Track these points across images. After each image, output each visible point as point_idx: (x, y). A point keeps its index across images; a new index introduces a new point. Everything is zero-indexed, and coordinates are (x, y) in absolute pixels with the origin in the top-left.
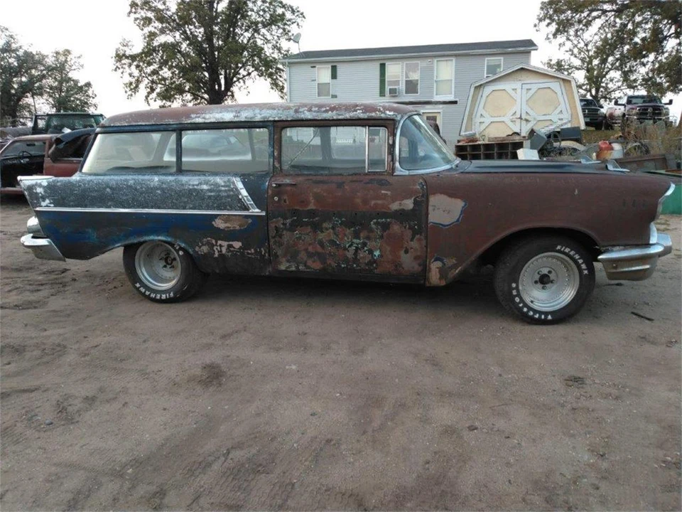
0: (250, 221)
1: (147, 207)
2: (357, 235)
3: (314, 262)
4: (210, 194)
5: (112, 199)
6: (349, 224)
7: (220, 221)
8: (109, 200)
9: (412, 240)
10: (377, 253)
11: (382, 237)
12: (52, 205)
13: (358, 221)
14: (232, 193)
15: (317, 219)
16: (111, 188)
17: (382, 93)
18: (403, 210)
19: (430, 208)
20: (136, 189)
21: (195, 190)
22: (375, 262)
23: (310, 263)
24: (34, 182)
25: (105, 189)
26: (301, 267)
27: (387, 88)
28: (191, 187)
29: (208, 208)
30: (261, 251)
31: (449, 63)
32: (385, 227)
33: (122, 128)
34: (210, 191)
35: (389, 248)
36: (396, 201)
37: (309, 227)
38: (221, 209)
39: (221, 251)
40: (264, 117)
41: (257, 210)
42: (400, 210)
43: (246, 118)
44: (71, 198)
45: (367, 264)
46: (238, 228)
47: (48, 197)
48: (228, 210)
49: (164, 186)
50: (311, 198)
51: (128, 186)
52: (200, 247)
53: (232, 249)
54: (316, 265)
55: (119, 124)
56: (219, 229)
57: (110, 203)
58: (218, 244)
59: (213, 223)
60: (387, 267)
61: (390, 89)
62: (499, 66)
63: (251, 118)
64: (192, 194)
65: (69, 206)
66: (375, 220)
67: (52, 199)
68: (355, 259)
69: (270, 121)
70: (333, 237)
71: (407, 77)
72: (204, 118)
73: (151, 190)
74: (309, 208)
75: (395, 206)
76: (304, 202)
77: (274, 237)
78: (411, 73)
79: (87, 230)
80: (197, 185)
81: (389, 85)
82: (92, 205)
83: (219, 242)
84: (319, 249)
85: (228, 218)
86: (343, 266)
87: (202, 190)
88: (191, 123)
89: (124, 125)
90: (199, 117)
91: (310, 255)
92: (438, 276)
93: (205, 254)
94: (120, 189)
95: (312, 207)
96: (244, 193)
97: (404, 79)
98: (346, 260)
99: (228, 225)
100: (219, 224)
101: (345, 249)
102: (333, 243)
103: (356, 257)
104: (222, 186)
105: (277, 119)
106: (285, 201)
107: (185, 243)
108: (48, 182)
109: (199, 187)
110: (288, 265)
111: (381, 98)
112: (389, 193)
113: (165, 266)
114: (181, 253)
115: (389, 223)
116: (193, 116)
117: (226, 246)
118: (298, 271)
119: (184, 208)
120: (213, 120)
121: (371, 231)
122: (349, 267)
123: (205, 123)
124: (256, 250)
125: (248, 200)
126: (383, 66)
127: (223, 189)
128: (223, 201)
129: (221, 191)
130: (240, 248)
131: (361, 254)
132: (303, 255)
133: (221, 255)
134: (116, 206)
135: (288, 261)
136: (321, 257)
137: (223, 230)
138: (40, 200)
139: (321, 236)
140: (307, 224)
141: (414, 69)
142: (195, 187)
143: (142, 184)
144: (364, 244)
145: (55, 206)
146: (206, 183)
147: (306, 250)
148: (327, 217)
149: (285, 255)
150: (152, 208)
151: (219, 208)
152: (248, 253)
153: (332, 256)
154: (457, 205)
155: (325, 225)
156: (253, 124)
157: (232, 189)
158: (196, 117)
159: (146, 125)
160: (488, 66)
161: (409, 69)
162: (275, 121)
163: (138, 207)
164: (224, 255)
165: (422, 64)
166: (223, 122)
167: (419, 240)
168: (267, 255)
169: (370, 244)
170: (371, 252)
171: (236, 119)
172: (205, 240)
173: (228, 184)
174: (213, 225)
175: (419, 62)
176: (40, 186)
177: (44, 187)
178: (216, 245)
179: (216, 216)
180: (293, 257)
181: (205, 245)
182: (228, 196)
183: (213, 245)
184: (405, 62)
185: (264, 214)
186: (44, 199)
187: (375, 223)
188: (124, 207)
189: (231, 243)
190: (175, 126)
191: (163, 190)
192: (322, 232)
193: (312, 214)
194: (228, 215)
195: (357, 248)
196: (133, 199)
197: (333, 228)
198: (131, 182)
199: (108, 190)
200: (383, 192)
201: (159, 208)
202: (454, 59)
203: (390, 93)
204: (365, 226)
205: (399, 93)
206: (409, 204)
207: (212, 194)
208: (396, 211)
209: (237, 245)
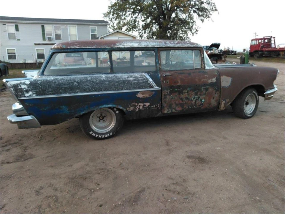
0: (154, 93)
1: (101, 91)
2: (196, 94)
3: (178, 108)
4: (134, 82)
5: (79, 88)
6: (194, 90)
7: (140, 94)
8: (77, 89)
9: (215, 94)
10: (203, 101)
11: (205, 94)
12: (35, 95)
13: (197, 88)
14: (145, 81)
15: (181, 89)
16: (77, 82)
17: (44, 39)
18: (213, 82)
19: (222, 81)
20: (93, 82)
21: (127, 80)
22: (202, 104)
23: (177, 108)
24: (19, 82)
25: (73, 83)
26: (173, 111)
27: (46, 37)
28: (124, 79)
29: (134, 88)
30: (158, 106)
31: (74, 27)
32: (207, 89)
33: (76, 50)
34: (134, 80)
35: (207, 98)
36: (210, 79)
37: (177, 93)
38: (140, 89)
39: (140, 108)
40: (153, 46)
41: (157, 87)
42: (212, 82)
43: (144, 46)
44: (50, 90)
45: (199, 106)
46: (148, 96)
47: (31, 91)
48: (144, 88)
49: (109, 79)
50: (179, 80)
51: (87, 80)
52: (130, 108)
53: (145, 107)
54: (179, 109)
55: (73, 48)
56: (139, 98)
57: (77, 91)
58: (139, 105)
59: (137, 95)
60: (206, 106)
61: (48, 38)
62: (95, 30)
63: (147, 46)
64: (125, 82)
65: (48, 95)
66: (203, 87)
67: (35, 92)
68: (195, 104)
69: (156, 47)
70: (187, 96)
71: (55, 32)
72: (123, 45)
73: (102, 82)
74: (178, 84)
75: (210, 81)
76: (176, 82)
77: (164, 99)
78: (57, 30)
79: (61, 107)
80: (127, 78)
81: (47, 36)
82: (65, 92)
83: (139, 104)
84: (181, 102)
85: (143, 93)
86: (190, 107)
87: (130, 80)
88: (117, 48)
89: (76, 48)
90: (121, 45)
91: (177, 105)
92: (223, 106)
93: (132, 111)
94: (83, 83)
95: (179, 84)
96: (151, 80)
97: (54, 33)
98: (192, 105)
99: (144, 96)
100: (140, 96)
101: (192, 100)
102: (187, 98)
103: (196, 103)
104: (140, 78)
105: (158, 46)
106: (168, 83)
107: (122, 107)
108: (30, 81)
109: (128, 79)
110: (168, 110)
111: (44, 41)
112: (207, 76)
113: (99, 121)
114: (117, 112)
115: (208, 88)
116: (117, 44)
117: (142, 106)
118: (172, 112)
119: (122, 90)
120: (129, 47)
121: (202, 92)
122: (192, 108)
123: (125, 48)
124: (155, 106)
125: (153, 83)
126: (43, 27)
127: (140, 79)
128: (141, 84)
129: (139, 80)
130: (149, 106)
131: (197, 102)
132: (174, 106)
133: (140, 110)
134: (81, 92)
135: (168, 109)
136: (182, 105)
137: (141, 98)
138: (25, 92)
139: (182, 96)
140: (176, 92)
141: (59, 29)
142: (126, 79)
143: (96, 79)
144: (199, 97)
145: (37, 95)
146: (132, 77)
147: (175, 103)
148: (185, 88)
149: (166, 106)
150: (104, 91)
151: (139, 88)
152: (152, 107)
153: (186, 104)
154: (229, 79)
155: (184, 91)
156: (148, 49)
157: (145, 79)
158: (119, 45)
159: (91, 48)
160: (91, 30)
161: (56, 28)
162: (158, 47)
163: (96, 91)
164: (141, 110)
165: (62, 27)
166: (134, 48)
167: (218, 94)
168: (160, 107)
169: (201, 97)
170: (201, 100)
171: (140, 46)
172: (132, 104)
173: (142, 76)
174: (137, 97)
175: (61, 26)
176: (24, 84)
177: (27, 85)
178: (138, 106)
179: (138, 92)
180: (170, 106)
181: (132, 106)
182: (143, 82)
183: (136, 106)
184: (54, 26)
185: (160, 89)
186: (27, 91)
187: (203, 89)
188: (87, 92)
189: (145, 104)
190: (108, 49)
191: (109, 81)
192: (183, 94)
193: (179, 87)
194: (144, 91)
195: (196, 100)
196: (92, 87)
197: (187, 92)
198: (89, 78)
199: (75, 83)
200: (205, 76)
201: (108, 90)
202: (76, 26)
203: (48, 39)
204: (200, 90)
205: (53, 39)
206: (214, 80)
207: (135, 82)
208: (210, 83)
209: (147, 104)
